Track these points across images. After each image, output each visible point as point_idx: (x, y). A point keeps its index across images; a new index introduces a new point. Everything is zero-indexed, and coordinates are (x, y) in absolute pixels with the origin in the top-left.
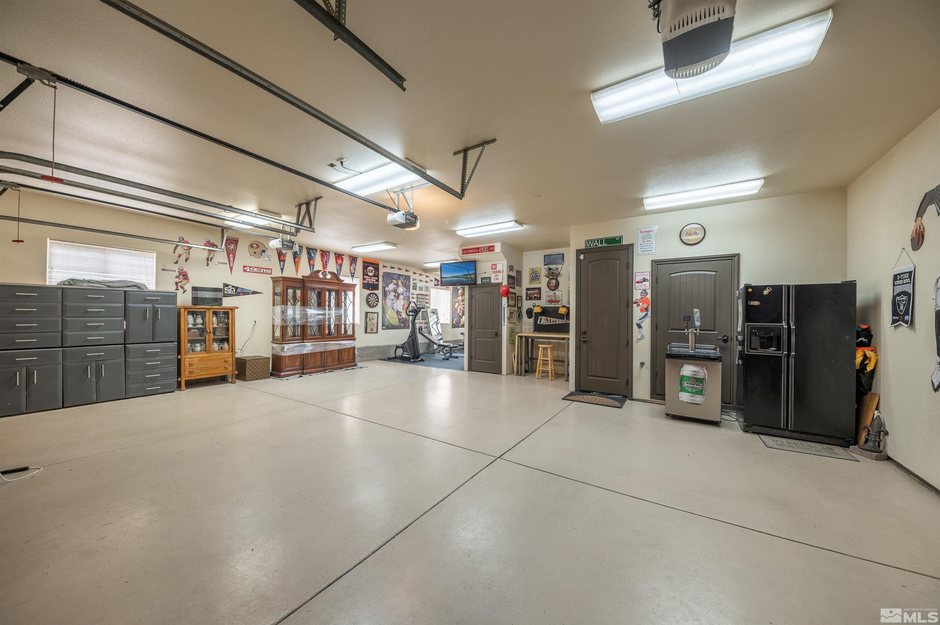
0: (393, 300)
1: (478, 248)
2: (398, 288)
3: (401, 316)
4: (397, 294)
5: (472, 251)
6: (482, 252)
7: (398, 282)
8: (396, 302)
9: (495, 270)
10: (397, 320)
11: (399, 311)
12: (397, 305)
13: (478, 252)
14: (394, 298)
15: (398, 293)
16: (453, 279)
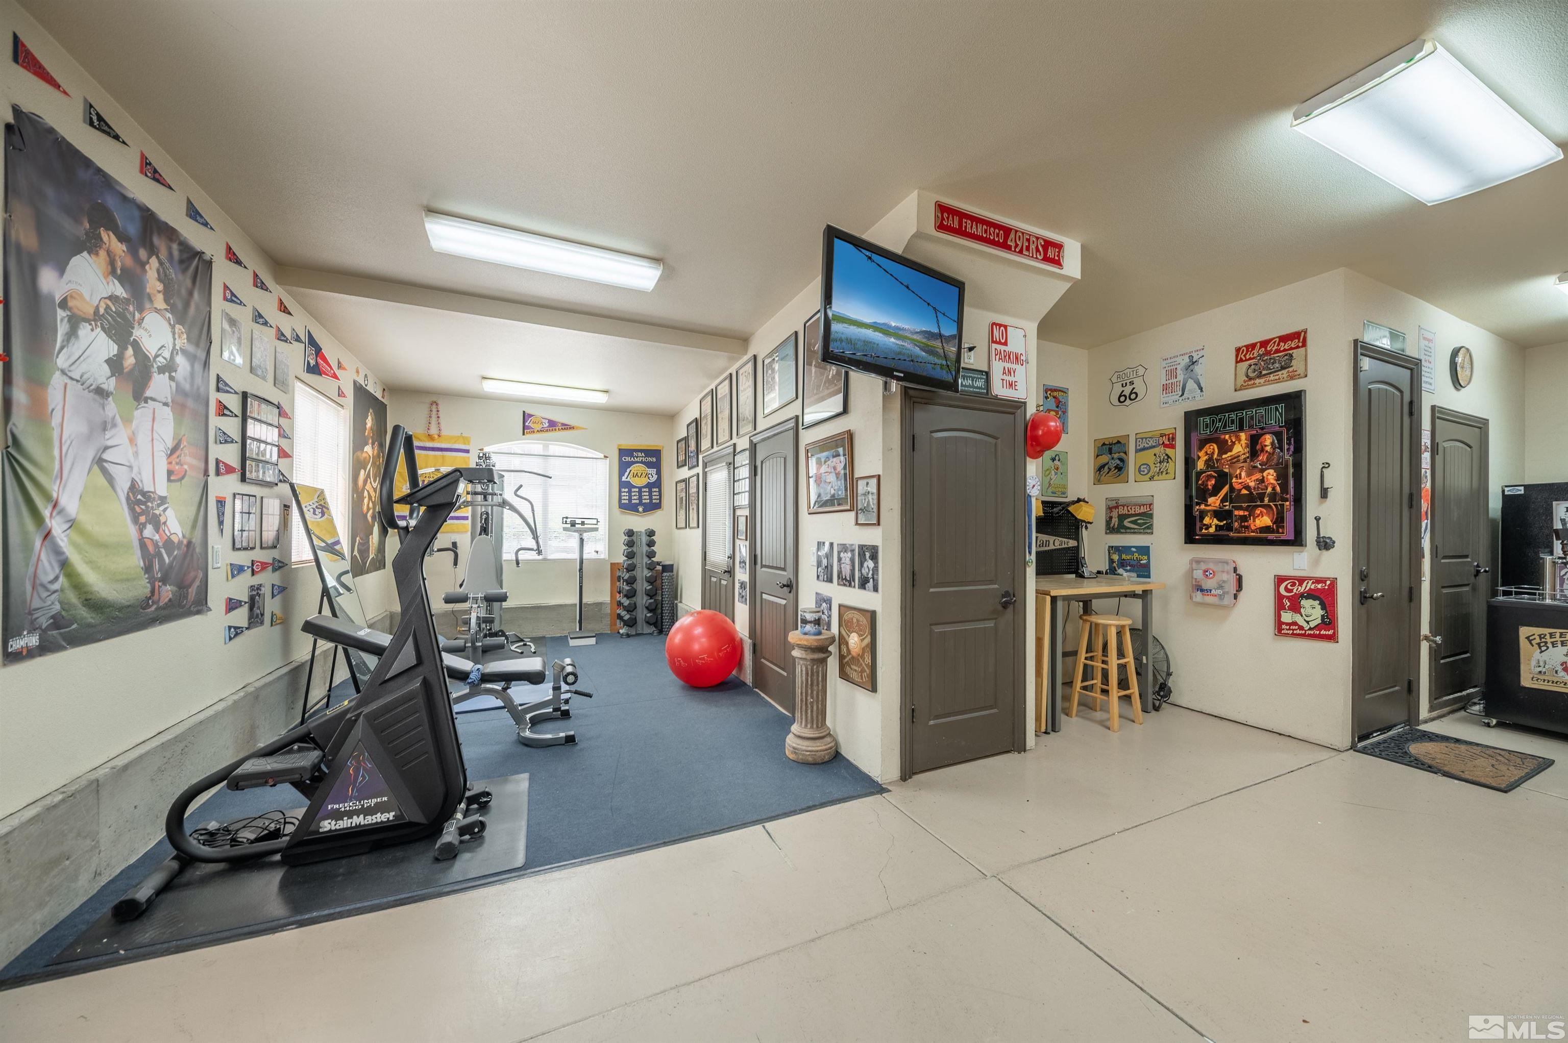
0: (100, 392)
1: (1007, 230)
2: (141, 309)
3: (157, 527)
4: (130, 359)
5: (980, 230)
6: (1021, 252)
7: (143, 265)
8: (127, 420)
9: (1003, 348)
10: (135, 561)
11: (148, 487)
12: (132, 440)
13: (1005, 246)
14: (111, 385)
15: (136, 345)
16: (877, 337)
